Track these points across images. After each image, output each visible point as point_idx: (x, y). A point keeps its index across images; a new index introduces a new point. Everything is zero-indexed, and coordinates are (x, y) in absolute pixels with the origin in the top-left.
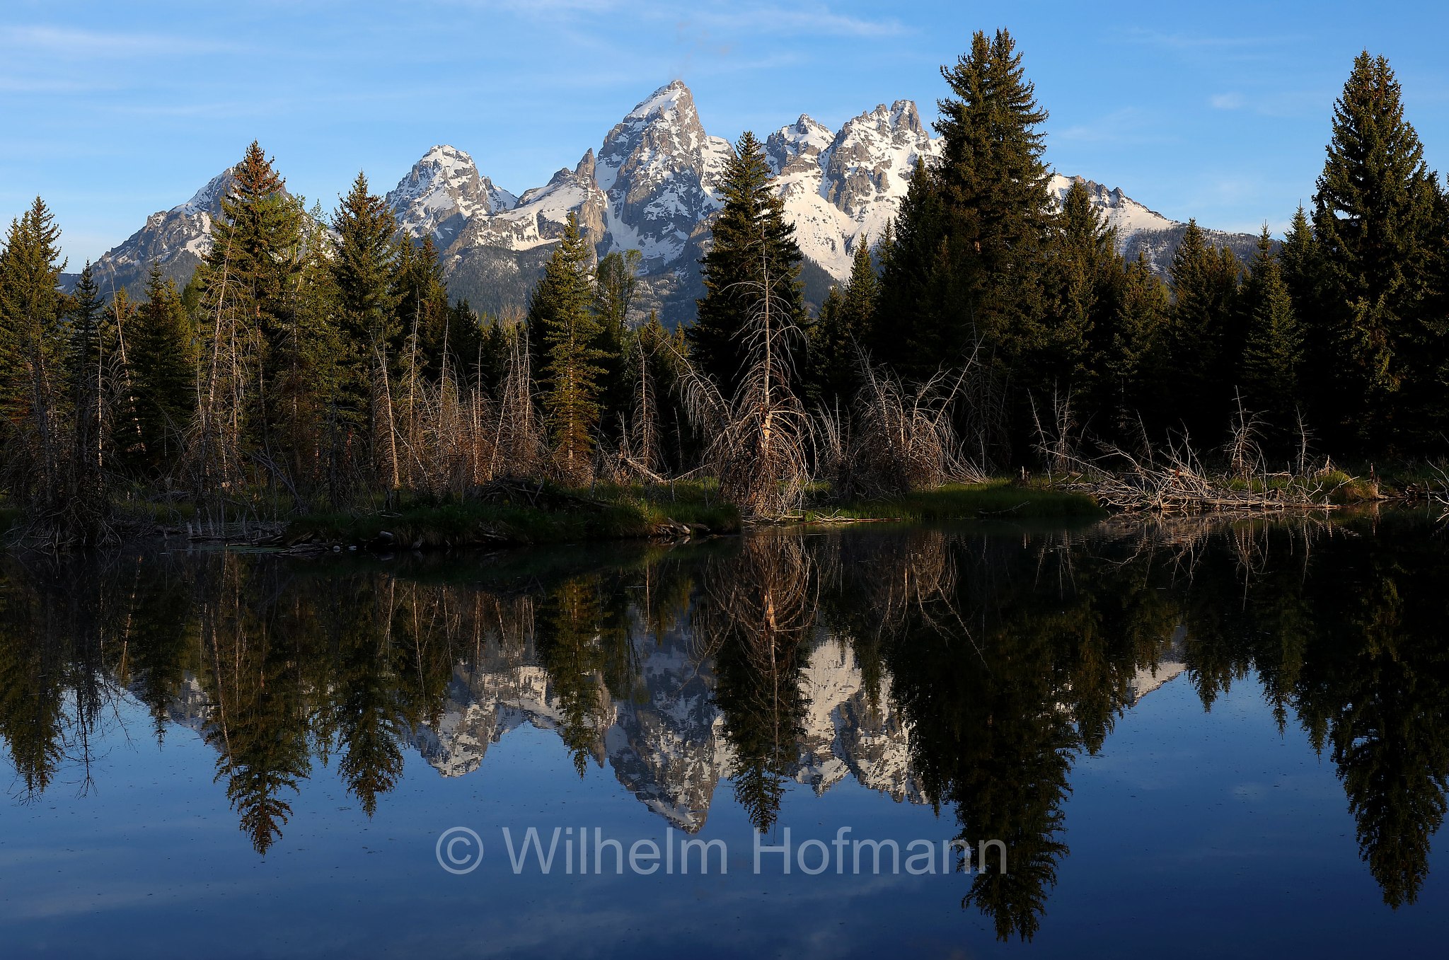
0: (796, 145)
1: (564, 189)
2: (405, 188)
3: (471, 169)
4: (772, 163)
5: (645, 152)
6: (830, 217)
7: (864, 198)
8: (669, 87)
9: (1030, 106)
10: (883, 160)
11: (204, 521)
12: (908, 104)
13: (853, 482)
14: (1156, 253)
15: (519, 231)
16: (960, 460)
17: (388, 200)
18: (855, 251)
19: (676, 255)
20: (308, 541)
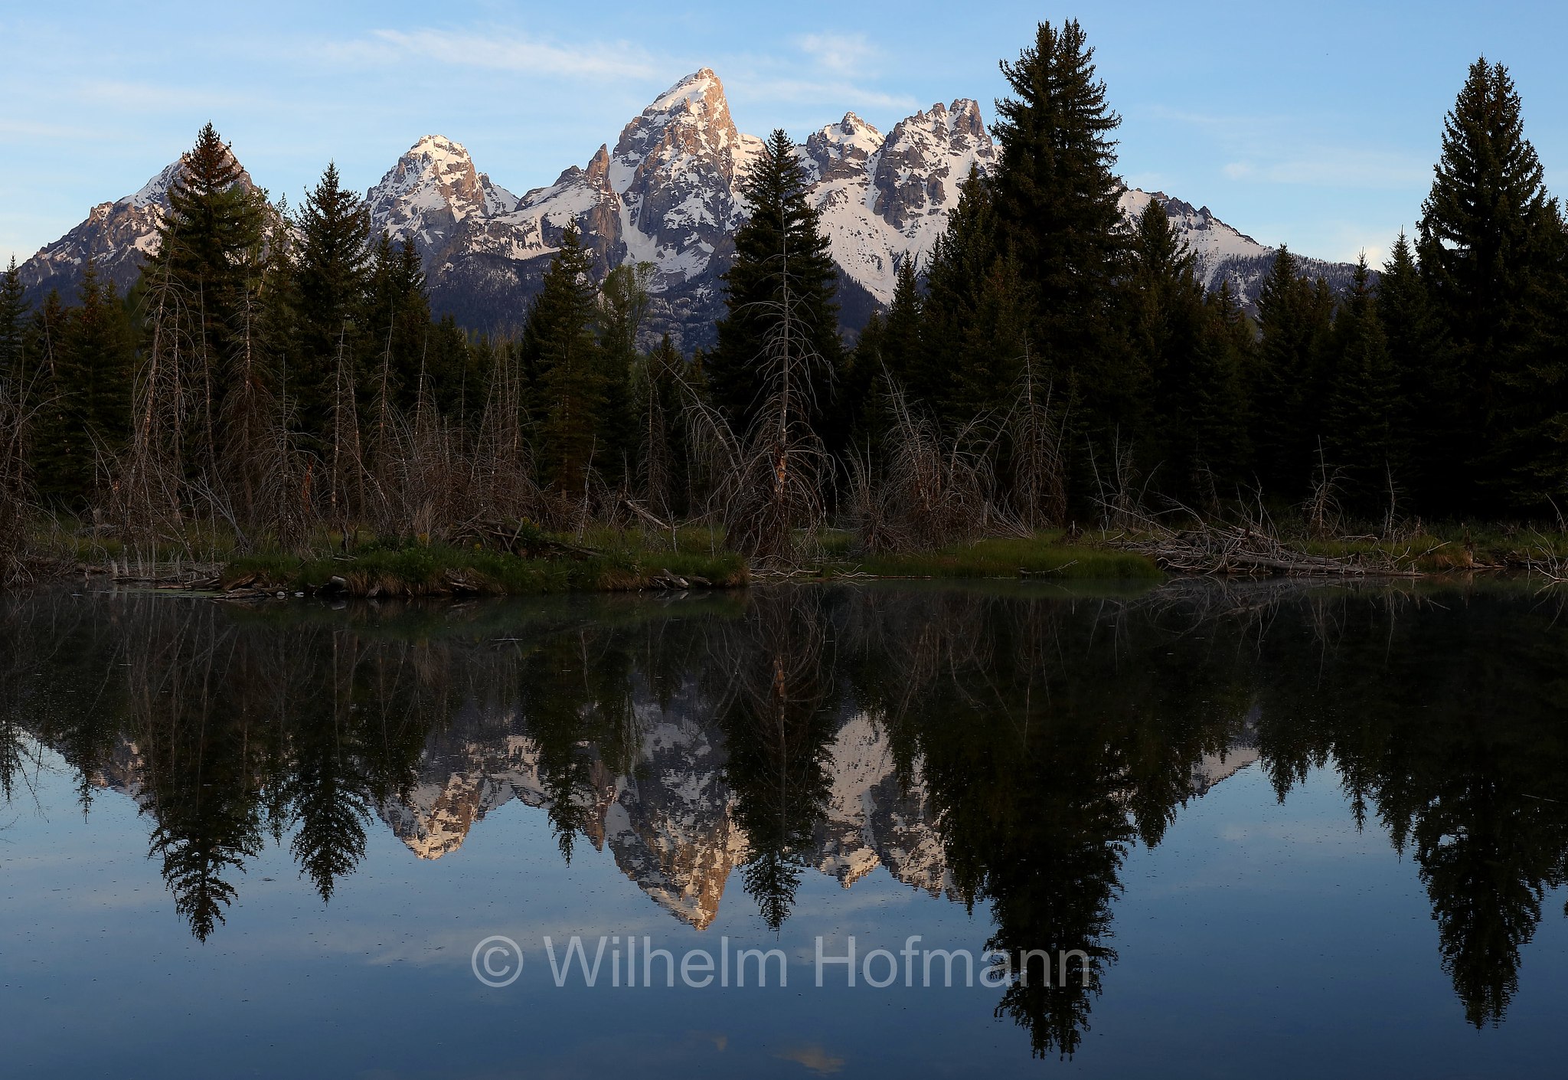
0: (840, 148)
1: (572, 191)
2: (390, 183)
3: (466, 164)
4: (811, 167)
5: (667, 150)
6: (877, 231)
7: (916, 211)
8: (696, 76)
9: (1099, 111)
10: (939, 167)
11: (132, 560)
12: (970, 104)
13: (880, 534)
14: (1246, 282)
15: (520, 237)
16: (1006, 512)
17: (370, 197)
19: (699, 270)
20: (248, 586)
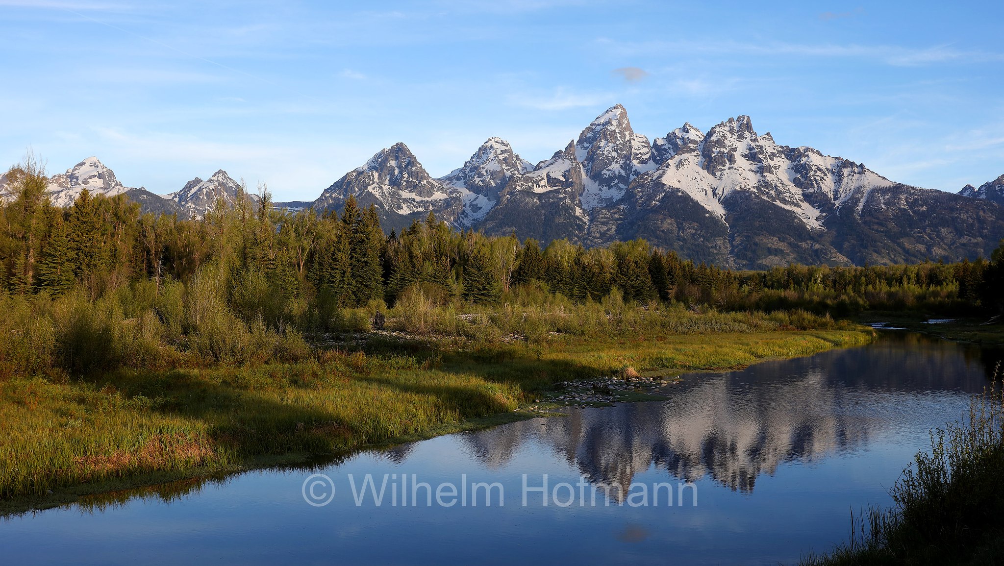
0: (683, 139)
1: (560, 161)
2: (475, 160)
3: (509, 150)
4: (669, 148)
5: (602, 142)
6: (704, 177)
7: (722, 168)
8: (615, 108)
10: (732, 147)
12: (746, 118)
14: (884, 199)
15: (537, 183)
17: (466, 166)
18: (718, 196)
19: (620, 197)
